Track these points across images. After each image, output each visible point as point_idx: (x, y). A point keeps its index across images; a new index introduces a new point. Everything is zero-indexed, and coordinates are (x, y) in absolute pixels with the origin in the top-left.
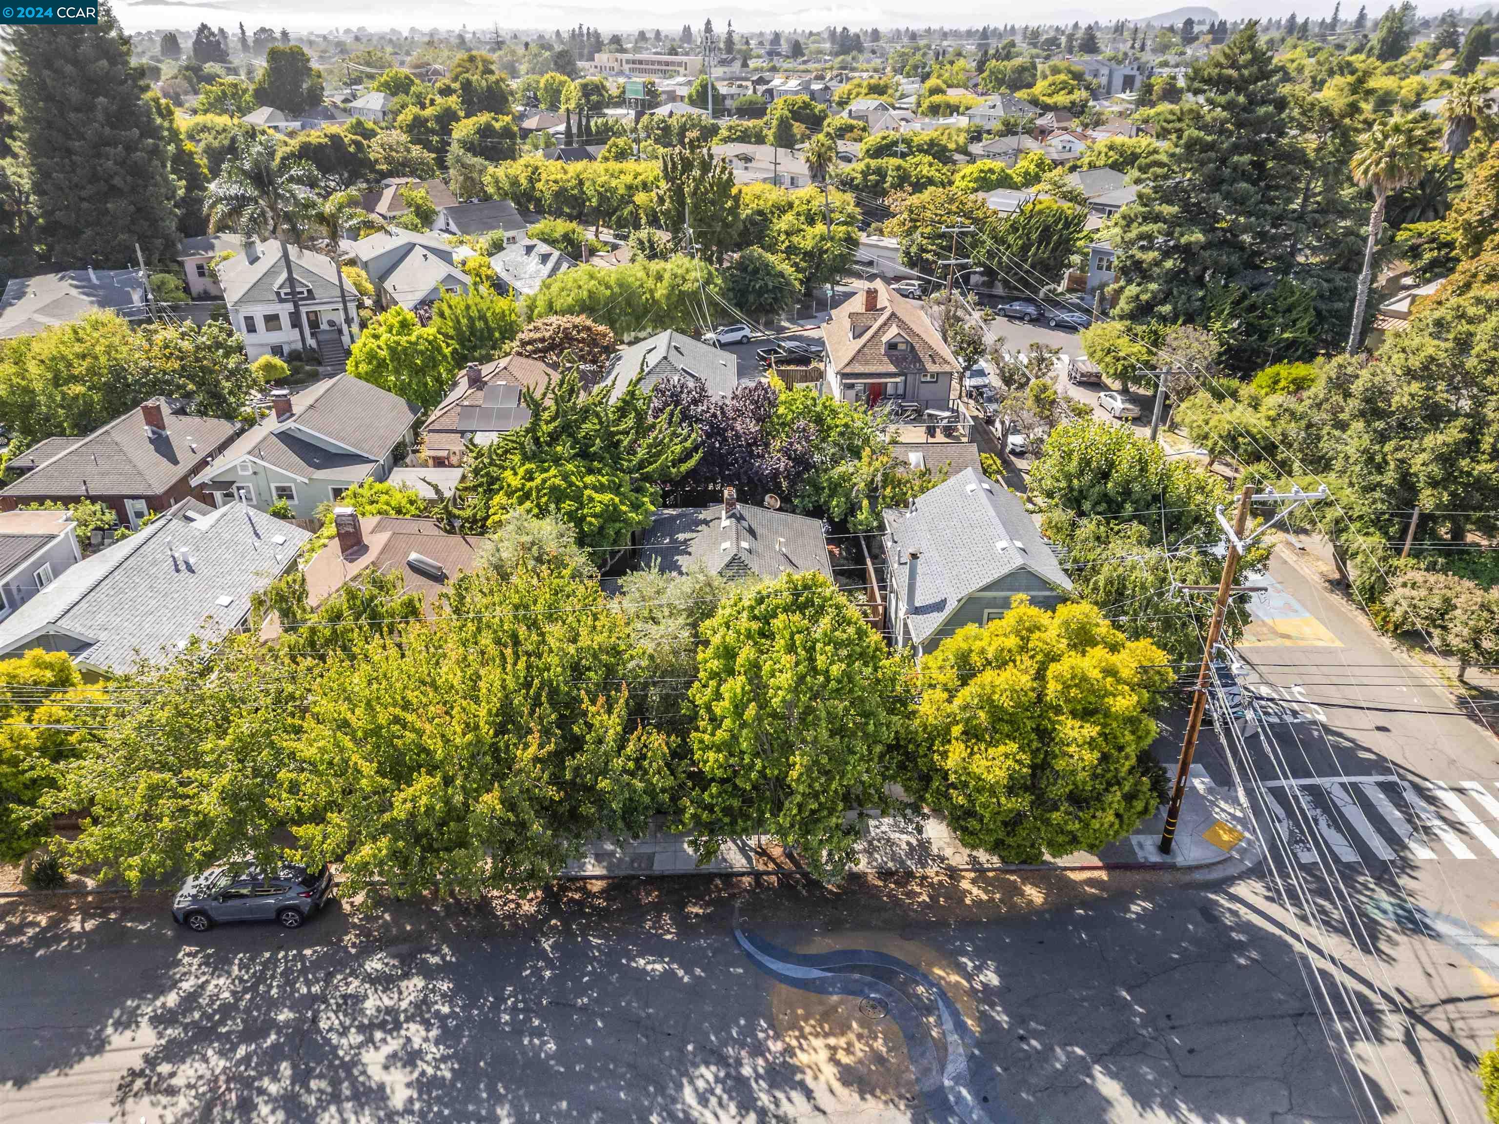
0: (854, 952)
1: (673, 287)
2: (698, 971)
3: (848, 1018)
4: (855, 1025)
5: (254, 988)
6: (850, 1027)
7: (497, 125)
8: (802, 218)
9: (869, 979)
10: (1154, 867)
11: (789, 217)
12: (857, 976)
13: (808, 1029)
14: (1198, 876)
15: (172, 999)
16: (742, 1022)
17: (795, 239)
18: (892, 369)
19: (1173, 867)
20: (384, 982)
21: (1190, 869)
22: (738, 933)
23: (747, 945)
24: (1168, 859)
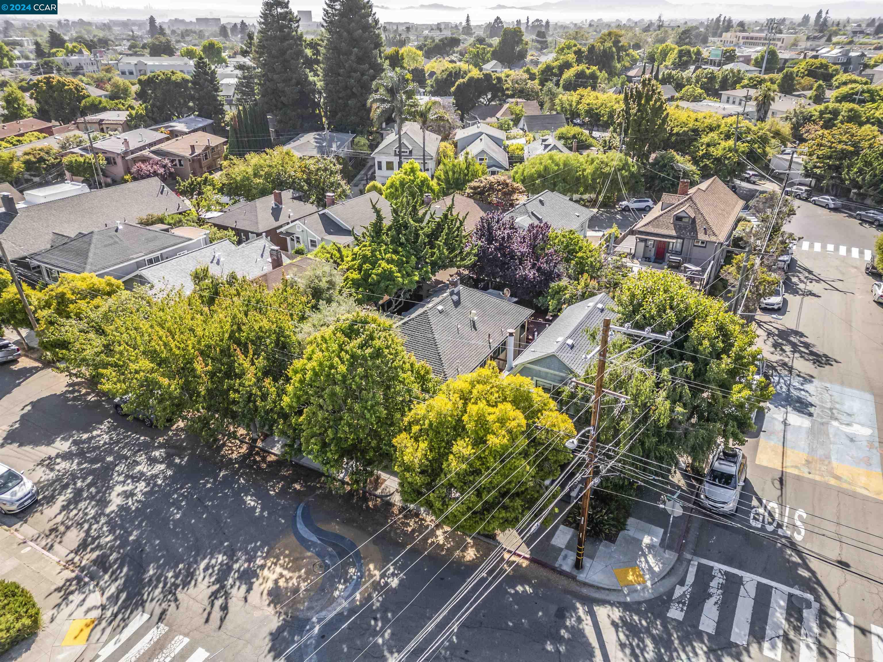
0: (343, 538)
1: (597, 169)
2: (266, 514)
3: (303, 567)
4: (303, 571)
5: (111, 444)
6: (300, 570)
7: (588, 72)
8: (722, 136)
9: (334, 553)
10: (562, 573)
11: (714, 135)
12: (330, 549)
13: (281, 562)
14: (585, 591)
15: (85, 436)
16: (258, 544)
17: (711, 149)
18: (673, 233)
19: (574, 578)
20: (152, 461)
21: (585, 584)
22: (302, 505)
23: (299, 512)
24: (575, 572)
